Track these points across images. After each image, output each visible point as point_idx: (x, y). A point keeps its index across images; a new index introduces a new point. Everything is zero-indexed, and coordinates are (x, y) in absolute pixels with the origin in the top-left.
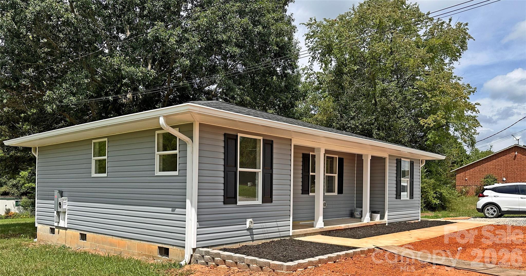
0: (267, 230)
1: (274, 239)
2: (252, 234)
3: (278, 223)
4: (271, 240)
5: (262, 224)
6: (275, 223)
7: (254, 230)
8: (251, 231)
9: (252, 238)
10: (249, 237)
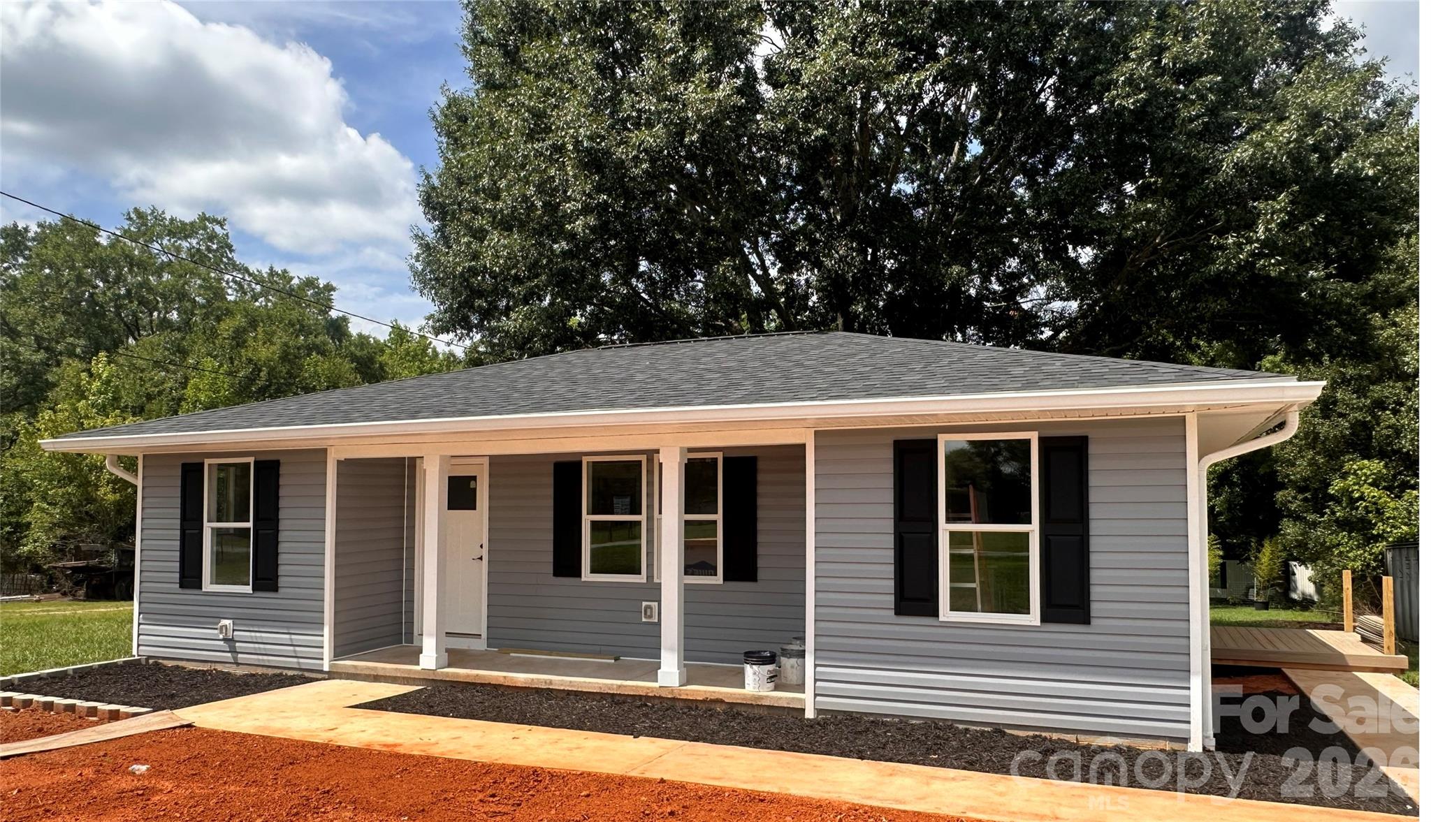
0: (265, 649)
1: (285, 672)
2: (233, 651)
3: (293, 637)
4: (278, 671)
5: (253, 634)
6: (287, 636)
7: (237, 644)
8: (231, 643)
9: (235, 658)
10: (229, 655)
